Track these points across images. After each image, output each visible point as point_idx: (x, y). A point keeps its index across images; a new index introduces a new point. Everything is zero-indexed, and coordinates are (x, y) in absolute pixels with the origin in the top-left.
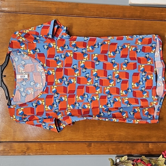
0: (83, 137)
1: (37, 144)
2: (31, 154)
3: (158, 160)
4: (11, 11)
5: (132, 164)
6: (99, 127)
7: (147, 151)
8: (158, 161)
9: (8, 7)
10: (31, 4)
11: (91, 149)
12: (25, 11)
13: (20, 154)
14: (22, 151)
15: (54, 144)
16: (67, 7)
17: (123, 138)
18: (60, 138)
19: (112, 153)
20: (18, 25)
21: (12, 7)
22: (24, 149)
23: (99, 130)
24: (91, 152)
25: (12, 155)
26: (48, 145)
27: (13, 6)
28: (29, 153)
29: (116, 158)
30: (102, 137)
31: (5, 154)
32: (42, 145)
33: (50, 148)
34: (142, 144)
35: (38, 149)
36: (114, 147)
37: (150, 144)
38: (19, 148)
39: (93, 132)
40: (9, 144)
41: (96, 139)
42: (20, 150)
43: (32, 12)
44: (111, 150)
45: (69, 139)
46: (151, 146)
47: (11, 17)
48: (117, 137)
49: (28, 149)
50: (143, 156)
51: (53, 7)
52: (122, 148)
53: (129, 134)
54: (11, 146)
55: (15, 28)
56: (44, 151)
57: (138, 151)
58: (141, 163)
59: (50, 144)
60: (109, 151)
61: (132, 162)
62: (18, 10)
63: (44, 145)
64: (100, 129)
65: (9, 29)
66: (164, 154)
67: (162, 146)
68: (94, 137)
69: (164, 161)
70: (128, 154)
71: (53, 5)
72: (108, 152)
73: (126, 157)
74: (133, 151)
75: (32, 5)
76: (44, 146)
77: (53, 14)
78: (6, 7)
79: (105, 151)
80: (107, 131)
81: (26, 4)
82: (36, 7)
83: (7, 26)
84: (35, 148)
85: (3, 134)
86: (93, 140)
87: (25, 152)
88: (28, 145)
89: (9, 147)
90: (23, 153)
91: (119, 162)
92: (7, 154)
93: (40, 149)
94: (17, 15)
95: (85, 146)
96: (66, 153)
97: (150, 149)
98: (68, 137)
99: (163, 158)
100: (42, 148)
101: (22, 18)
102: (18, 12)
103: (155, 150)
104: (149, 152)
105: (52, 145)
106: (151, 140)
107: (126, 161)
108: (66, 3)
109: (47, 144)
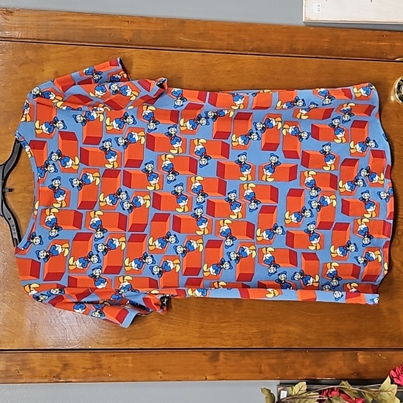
0: (199, 337)
1: (87, 355)
2: (73, 380)
3: (381, 391)
4: (27, 39)
5: (317, 401)
6: (237, 312)
7: (352, 372)
8: (381, 393)
9: (20, 29)
10: (74, 21)
11: (218, 368)
12: (60, 39)
13: (46, 380)
14: (51, 372)
15: (128, 356)
16: (159, 28)
17: (296, 339)
18: (143, 340)
19: (268, 376)
20: (43, 70)
21: (29, 29)
22: (57, 367)
23: (238, 321)
24: (219, 373)
25: (25, 383)
26: (115, 358)
27: (33, 26)
28: (69, 377)
29: (279, 389)
30: (245, 337)
31: (10, 380)
32: (100, 358)
33: (120, 365)
34: (340, 354)
35: (90, 367)
36: (274, 361)
37: (359, 353)
38: (43, 366)
39: (222, 325)
40: (19, 357)
41: (231, 343)
42: (44, 370)
43: (77, 40)
44: (267, 368)
45: (164, 342)
46: (361, 358)
47: (28, 53)
48: (280, 338)
49: (66, 366)
50: (343, 382)
51: (127, 28)
52: (293, 362)
53: (309, 329)
54: (23, 360)
55: (37, 77)
56: (104, 371)
57: (331, 370)
58: (338, 396)
59: (119, 355)
60: (261, 372)
61: (317, 397)
62: (42, 35)
63: (103, 358)
64: (238, 319)
65: (22, 79)
66: (395, 376)
67: (388, 359)
68: (226, 338)
69: (395, 391)
70: (308, 377)
71: (127, 24)
72: (260, 375)
73: (303, 386)
74: (319, 370)
75: (77, 24)
76: (105, 359)
77: (125, 44)
78: (15, 28)
79: (252, 372)
80: (257, 323)
81: (63, 23)
82: (87, 28)
83: (17, 73)
84: (82, 366)
85: (5, 330)
86: (223, 345)
87: (60, 374)
88: (65, 357)
89: (19, 363)
90: (54, 377)
91: (287, 396)
92: (14, 381)
93: (93, 368)
94: (42, 47)
95: (203, 358)
96: (159, 378)
97: (361, 365)
98: (161, 337)
99: (392, 383)
100: (99, 365)
101: (54, 55)
102: (44, 40)
103: (371, 368)
104: (358, 374)
105: (122, 358)
106: (362, 344)
107: (304, 395)
108: (157, 18)
109: (112, 354)
